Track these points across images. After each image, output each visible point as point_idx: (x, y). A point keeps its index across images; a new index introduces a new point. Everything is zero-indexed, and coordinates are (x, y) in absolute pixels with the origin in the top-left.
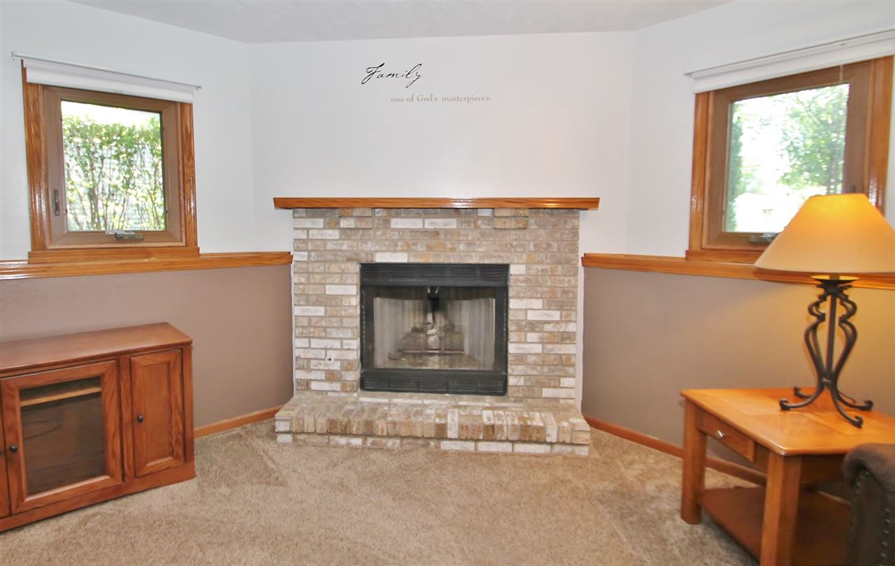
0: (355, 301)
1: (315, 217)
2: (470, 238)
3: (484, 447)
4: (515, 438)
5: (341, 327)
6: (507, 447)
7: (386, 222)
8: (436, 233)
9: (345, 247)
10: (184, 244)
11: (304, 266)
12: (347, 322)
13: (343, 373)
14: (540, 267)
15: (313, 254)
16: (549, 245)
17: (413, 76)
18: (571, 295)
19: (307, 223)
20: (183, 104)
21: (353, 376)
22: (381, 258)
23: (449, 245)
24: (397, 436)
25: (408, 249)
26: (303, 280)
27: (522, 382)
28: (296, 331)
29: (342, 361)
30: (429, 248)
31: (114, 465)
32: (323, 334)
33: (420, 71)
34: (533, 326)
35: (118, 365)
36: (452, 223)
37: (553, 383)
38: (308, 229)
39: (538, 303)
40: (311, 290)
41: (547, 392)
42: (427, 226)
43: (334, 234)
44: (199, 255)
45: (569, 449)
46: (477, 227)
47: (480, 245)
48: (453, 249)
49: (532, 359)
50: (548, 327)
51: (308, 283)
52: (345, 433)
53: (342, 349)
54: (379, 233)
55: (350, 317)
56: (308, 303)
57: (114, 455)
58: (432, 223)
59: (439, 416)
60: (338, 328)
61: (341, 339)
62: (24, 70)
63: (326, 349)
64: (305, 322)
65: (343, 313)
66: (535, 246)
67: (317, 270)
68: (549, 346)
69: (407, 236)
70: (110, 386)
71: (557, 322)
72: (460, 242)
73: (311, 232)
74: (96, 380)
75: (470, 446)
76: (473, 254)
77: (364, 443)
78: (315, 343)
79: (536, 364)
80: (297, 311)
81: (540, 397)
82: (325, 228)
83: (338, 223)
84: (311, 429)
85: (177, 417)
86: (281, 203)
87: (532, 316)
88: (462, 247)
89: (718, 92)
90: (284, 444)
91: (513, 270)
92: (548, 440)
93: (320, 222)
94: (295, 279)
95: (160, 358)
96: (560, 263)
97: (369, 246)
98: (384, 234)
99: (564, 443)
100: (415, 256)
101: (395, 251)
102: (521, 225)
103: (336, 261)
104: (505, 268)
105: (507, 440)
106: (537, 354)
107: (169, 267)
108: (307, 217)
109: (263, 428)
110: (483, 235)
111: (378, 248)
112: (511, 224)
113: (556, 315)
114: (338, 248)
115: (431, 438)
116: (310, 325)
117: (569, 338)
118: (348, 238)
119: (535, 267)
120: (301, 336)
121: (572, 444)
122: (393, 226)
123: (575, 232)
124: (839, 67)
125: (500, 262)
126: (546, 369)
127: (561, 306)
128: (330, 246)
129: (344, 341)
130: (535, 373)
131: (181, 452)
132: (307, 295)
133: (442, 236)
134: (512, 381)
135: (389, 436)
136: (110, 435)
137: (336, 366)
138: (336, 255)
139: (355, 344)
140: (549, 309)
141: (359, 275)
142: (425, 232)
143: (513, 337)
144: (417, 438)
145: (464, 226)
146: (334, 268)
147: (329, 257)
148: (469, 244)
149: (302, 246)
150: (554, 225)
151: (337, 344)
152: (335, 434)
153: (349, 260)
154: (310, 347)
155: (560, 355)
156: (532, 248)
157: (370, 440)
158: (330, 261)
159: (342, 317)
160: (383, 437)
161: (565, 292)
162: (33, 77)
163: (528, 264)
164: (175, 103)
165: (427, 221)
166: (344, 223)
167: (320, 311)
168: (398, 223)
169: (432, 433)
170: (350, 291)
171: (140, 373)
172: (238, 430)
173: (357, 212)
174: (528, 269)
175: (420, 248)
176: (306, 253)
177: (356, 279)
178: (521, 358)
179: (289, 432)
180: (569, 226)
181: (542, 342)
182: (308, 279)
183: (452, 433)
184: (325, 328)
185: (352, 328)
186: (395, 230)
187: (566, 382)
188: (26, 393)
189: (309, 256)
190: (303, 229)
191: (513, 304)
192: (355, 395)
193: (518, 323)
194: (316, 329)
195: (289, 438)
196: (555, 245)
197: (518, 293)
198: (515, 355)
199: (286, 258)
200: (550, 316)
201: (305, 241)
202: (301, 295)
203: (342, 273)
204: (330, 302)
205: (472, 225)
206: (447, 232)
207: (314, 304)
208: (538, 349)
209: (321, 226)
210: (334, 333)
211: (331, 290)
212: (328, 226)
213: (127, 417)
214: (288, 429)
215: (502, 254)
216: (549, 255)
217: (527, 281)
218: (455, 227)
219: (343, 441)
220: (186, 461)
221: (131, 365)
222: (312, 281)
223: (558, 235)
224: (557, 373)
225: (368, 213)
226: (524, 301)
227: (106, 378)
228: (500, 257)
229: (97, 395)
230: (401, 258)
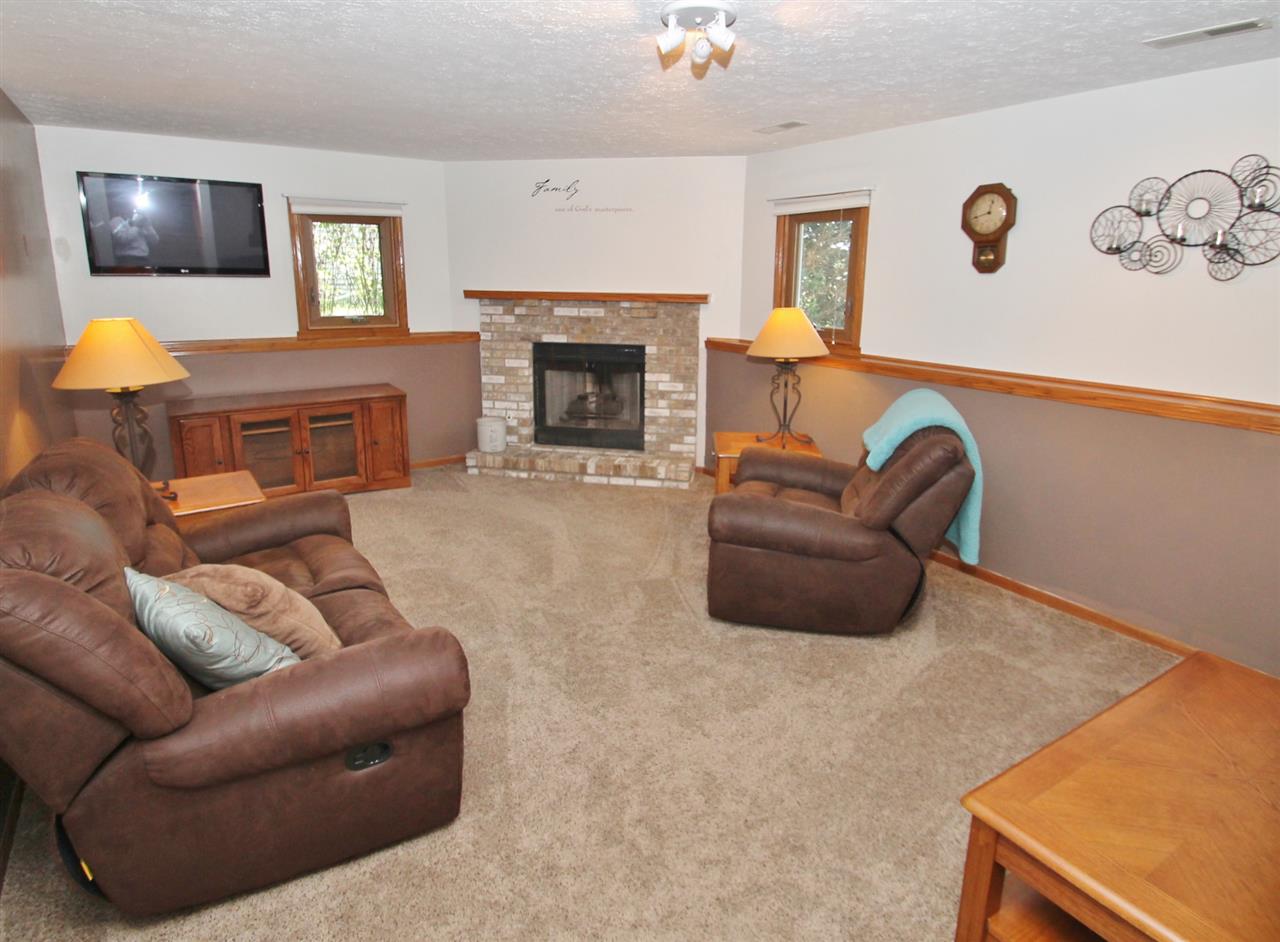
0: (529, 372)
1: (496, 305)
2: (614, 324)
3: (615, 481)
4: (636, 474)
5: (517, 393)
6: (630, 482)
7: (551, 310)
8: (588, 320)
9: (519, 329)
10: (398, 325)
11: (488, 343)
12: (521, 389)
13: (520, 428)
14: (668, 348)
15: (495, 335)
16: (674, 331)
17: (572, 190)
18: (691, 371)
19: (491, 310)
20: (394, 218)
21: (528, 431)
22: (547, 339)
23: (598, 330)
24: (552, 471)
25: (567, 331)
26: (488, 355)
27: (654, 438)
28: (484, 395)
29: (519, 419)
30: (583, 331)
31: (361, 470)
32: (504, 398)
33: (577, 186)
34: (663, 395)
35: (362, 408)
36: (600, 312)
37: (678, 440)
38: (491, 315)
39: (666, 377)
40: (493, 363)
41: (674, 447)
42: (581, 314)
43: (510, 319)
44: (410, 334)
45: (674, 484)
46: (619, 315)
47: (622, 330)
48: (601, 333)
49: (661, 421)
50: (674, 396)
51: (492, 357)
52: (515, 467)
53: (517, 410)
54: (545, 319)
55: (524, 384)
56: (492, 373)
57: (361, 463)
58: (585, 312)
59: (584, 459)
60: (515, 393)
61: (518, 402)
62: (289, 205)
63: (506, 409)
64: (490, 388)
65: (518, 381)
66: (664, 331)
67: (498, 347)
68: (675, 411)
69: (566, 322)
70: (357, 419)
71: (681, 392)
72: (606, 327)
73: (493, 317)
74: (349, 416)
75: (604, 480)
76: (617, 337)
77: (530, 475)
78: (498, 404)
79: (665, 424)
80: (484, 379)
81: (668, 451)
82: (504, 314)
83: (513, 310)
84: (491, 465)
85: (398, 445)
86: (469, 294)
87: (662, 387)
88: (608, 331)
89: (792, 217)
90: (472, 476)
91: (648, 350)
92: (659, 477)
93: (500, 309)
94: (483, 354)
95: (387, 405)
96: (683, 345)
97: (538, 329)
98: (549, 320)
99: (669, 479)
100: (573, 337)
101: (557, 333)
102: (652, 315)
103: (512, 341)
104: (642, 348)
105: (630, 477)
106: (666, 417)
107: (388, 343)
108: (491, 305)
109: (459, 466)
110: (624, 322)
111: (544, 331)
112: (644, 313)
113: (680, 387)
114: (514, 330)
115: (577, 474)
116: (494, 391)
117: (690, 405)
118: (521, 322)
119: (664, 348)
120: (488, 399)
121: (676, 480)
122: (555, 313)
123: (695, 321)
124: (839, 210)
125: (637, 343)
126: (672, 429)
127: (683, 379)
128: (508, 329)
129: (520, 404)
130: (664, 431)
131: (401, 468)
132: (492, 367)
133: (592, 322)
134: (647, 438)
135: (546, 471)
136: (359, 450)
137: (514, 423)
138: (512, 336)
139: (529, 406)
140: (675, 382)
141: (531, 352)
142: (580, 319)
143: (647, 403)
144: (566, 473)
145: (610, 314)
146: (511, 346)
147: (508, 337)
148: (614, 329)
149: (487, 328)
150: (678, 315)
151: (515, 406)
152: (509, 469)
153: (523, 339)
154: (494, 408)
155: (684, 418)
156: (661, 332)
157: (533, 474)
158: (509, 341)
159: (517, 385)
160: (542, 471)
161: (687, 368)
162: (296, 209)
163: (659, 345)
164: (389, 218)
165: (582, 310)
166: (518, 311)
167: (501, 379)
168: (559, 311)
169: (577, 470)
170: (524, 365)
171: (375, 413)
172: (442, 467)
173: (527, 302)
174: (659, 349)
175: (576, 331)
176: (490, 334)
177: (530, 355)
178: (654, 420)
179: (475, 467)
180: (690, 316)
181: (670, 407)
182: (492, 354)
183: (591, 469)
184: (505, 394)
185: (526, 393)
186: (557, 317)
187: (688, 439)
188: (314, 419)
189: (492, 336)
190: (487, 315)
191: (648, 377)
192: (529, 445)
193: (651, 392)
194: (499, 394)
195: (475, 471)
196: (679, 331)
197: (651, 368)
198: (649, 417)
199: (475, 336)
200: (675, 387)
201: (489, 324)
202: (487, 367)
203: (517, 350)
204: (510, 372)
205: (616, 315)
206: (597, 319)
207: (497, 374)
208: (666, 413)
209: (501, 312)
210: (512, 397)
211: (510, 363)
212: (506, 312)
213: (368, 440)
214: (474, 464)
215: (639, 337)
216: (675, 339)
217: (658, 359)
218: (603, 315)
219: (514, 474)
220: (405, 475)
221: (370, 409)
222: (495, 355)
223: (681, 323)
224: (682, 432)
225: (536, 303)
226: (656, 375)
227: (356, 415)
228: (637, 339)
229: (351, 424)
230: (562, 339)
